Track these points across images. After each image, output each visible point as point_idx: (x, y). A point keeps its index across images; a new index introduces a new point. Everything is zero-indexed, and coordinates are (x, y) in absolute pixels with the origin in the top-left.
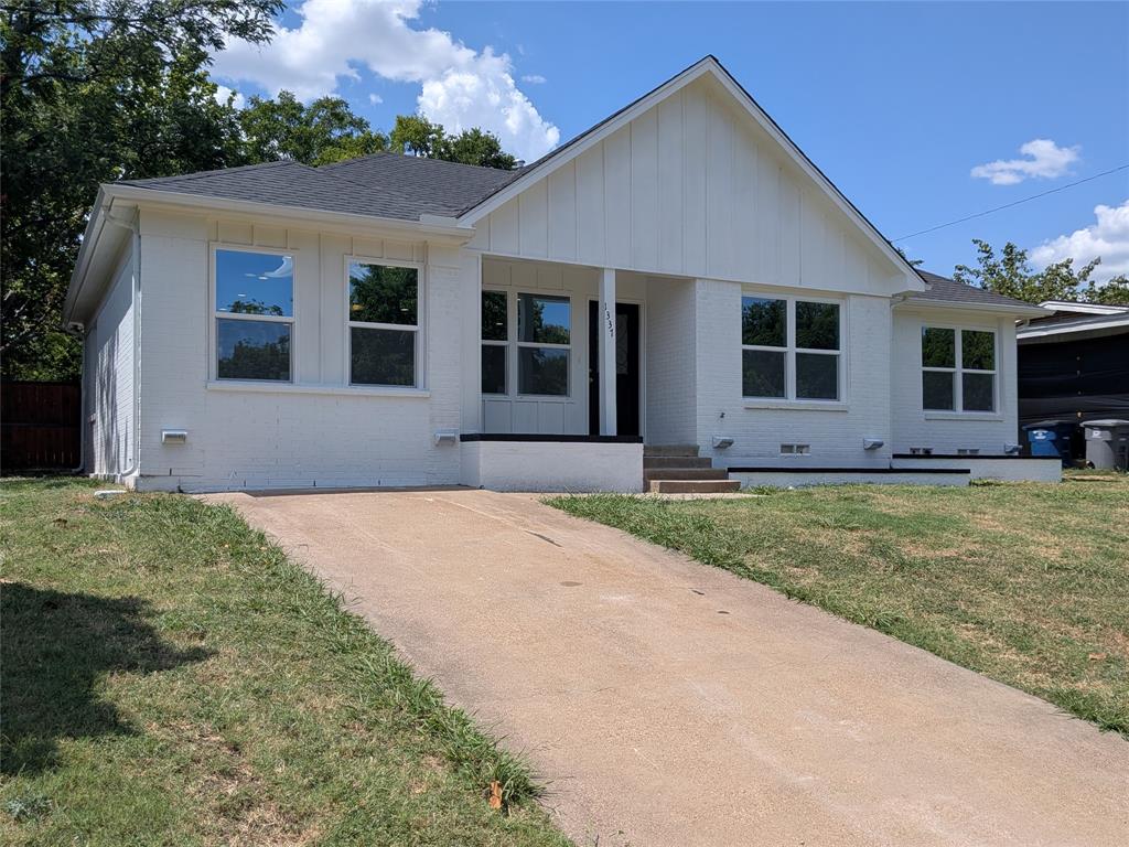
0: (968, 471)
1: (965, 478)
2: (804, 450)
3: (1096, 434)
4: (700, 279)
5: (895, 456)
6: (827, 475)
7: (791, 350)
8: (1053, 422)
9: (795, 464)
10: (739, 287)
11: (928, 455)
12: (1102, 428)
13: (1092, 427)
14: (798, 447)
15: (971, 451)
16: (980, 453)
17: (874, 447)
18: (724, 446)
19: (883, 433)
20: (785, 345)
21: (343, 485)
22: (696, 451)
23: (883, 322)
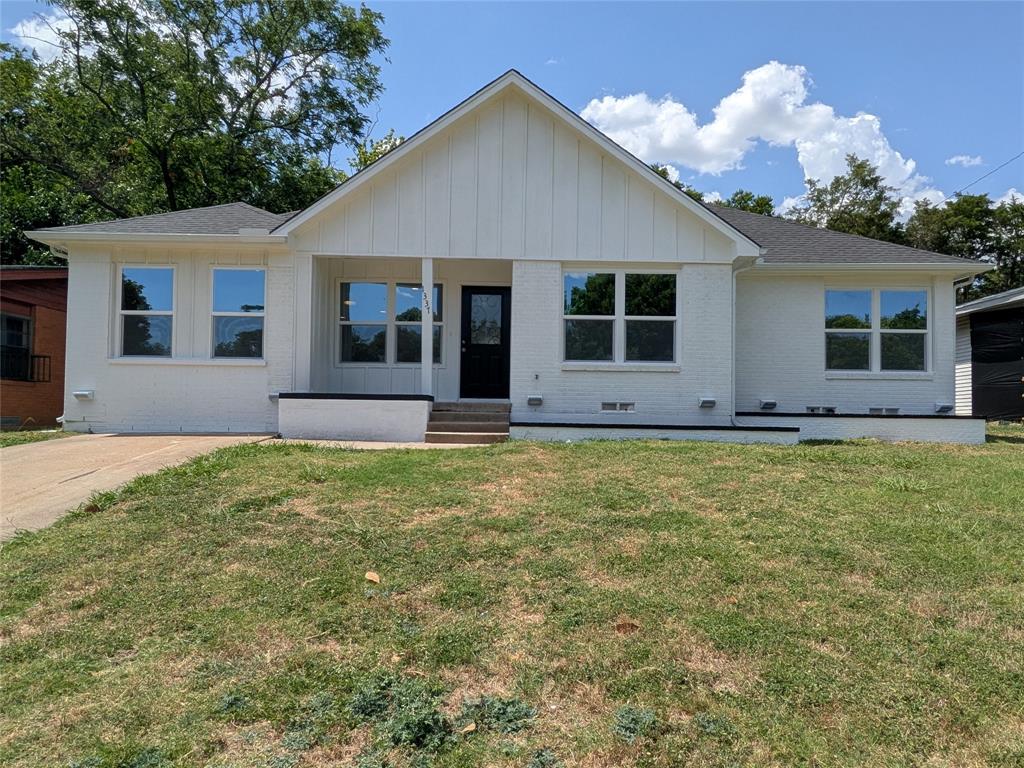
0: (797, 430)
1: (793, 437)
2: (630, 407)
4: (517, 260)
5: (738, 414)
6: (617, 430)
7: (620, 319)
9: (616, 420)
10: (558, 266)
11: (830, 413)
14: (621, 405)
15: (887, 410)
16: (900, 413)
17: (708, 405)
18: (535, 403)
19: (723, 392)
20: (613, 313)
21: (202, 430)
22: (508, 408)
23: (724, 287)
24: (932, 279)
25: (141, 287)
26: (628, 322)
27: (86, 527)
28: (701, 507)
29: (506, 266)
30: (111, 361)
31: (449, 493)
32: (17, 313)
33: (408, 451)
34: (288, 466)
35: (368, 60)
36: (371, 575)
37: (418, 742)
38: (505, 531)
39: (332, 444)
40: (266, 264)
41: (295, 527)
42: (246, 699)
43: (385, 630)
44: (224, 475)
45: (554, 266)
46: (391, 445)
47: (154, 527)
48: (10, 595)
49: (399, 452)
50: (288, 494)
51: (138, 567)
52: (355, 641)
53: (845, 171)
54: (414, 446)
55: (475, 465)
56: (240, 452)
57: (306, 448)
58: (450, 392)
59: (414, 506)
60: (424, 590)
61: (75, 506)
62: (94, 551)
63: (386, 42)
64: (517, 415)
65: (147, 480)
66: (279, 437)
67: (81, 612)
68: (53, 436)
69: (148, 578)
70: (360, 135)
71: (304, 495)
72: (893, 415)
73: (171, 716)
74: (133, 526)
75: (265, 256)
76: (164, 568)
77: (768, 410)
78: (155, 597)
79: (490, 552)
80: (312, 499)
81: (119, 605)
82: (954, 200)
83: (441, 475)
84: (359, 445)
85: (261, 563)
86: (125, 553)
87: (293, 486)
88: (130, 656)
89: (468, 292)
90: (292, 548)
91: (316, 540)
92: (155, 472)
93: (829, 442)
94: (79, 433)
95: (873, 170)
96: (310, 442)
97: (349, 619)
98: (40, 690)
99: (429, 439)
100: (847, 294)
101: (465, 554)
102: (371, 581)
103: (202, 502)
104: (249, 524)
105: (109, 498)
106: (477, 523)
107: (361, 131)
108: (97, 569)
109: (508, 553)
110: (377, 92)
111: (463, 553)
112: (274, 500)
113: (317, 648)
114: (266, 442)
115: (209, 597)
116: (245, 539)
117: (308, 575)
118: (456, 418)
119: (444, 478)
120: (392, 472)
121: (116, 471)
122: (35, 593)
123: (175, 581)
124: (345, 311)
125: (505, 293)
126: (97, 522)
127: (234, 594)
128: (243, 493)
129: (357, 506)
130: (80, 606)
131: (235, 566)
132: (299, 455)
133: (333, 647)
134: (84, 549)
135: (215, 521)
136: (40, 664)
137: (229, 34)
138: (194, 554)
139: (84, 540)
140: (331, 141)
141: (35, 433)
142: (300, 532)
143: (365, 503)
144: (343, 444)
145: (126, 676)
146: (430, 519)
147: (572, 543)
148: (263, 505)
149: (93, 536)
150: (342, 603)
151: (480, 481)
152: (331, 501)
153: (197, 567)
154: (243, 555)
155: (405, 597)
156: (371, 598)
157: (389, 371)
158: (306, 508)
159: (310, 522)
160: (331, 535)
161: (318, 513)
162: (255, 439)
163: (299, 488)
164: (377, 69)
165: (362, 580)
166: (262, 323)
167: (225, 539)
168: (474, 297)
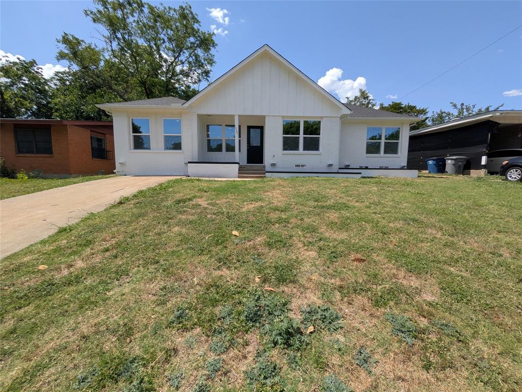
0: (361, 173)
1: (360, 176)
2: (304, 166)
3: (449, 161)
4: (267, 116)
5: (340, 168)
7: (301, 136)
8: (435, 158)
9: (300, 171)
10: (281, 118)
11: (367, 168)
12: (451, 159)
13: (448, 159)
15: (385, 167)
16: (389, 168)
17: (330, 165)
18: (273, 165)
19: (335, 161)
20: (299, 134)
21: (163, 174)
22: (264, 167)
23: (337, 125)
24: (402, 123)
25: (140, 127)
26: (304, 137)
27: (115, 211)
28: (348, 201)
29: (263, 118)
30: (130, 151)
31: (255, 196)
32: (100, 137)
33: (234, 181)
34: (194, 186)
35: (211, 53)
36: (235, 233)
37: (288, 345)
38: (282, 211)
39: (208, 179)
40: (181, 117)
41: (199, 211)
42: (187, 311)
43: (248, 262)
44: (171, 190)
46: (227, 179)
47: (143, 211)
48: (77, 244)
49: (231, 181)
50: (195, 197)
51: (136, 229)
52: (235, 268)
53: (358, 94)
54: (236, 179)
55: (261, 186)
56: (176, 181)
57: (198, 180)
58: (244, 162)
59: (244, 201)
60: (259, 239)
61: (112, 202)
62: (117, 222)
63: (216, 45)
64: (267, 169)
65: (142, 192)
66: (189, 176)
67: (108, 254)
68: (112, 177)
69: (139, 235)
70: (209, 77)
71: (201, 197)
72: (387, 168)
73: (146, 326)
74: (135, 210)
75: (180, 114)
76: (147, 229)
77: (347, 167)
78: (141, 245)
79: (280, 221)
80: (204, 199)
81: (125, 250)
82: (391, 104)
83: (251, 189)
84: (217, 179)
85: (187, 227)
86: (130, 222)
87: (197, 194)
88: (128, 280)
89: (249, 128)
90: (199, 220)
91: (209, 216)
92: (146, 189)
93: (368, 178)
94: (121, 175)
95: (367, 94)
96: (200, 178)
97: (230, 256)
98: (77, 306)
99: (239, 177)
100: (374, 128)
101: (271, 222)
102: (235, 235)
103: (162, 200)
104: (181, 209)
105: (127, 199)
106: (271, 208)
107: (209, 75)
108: (118, 230)
109: (287, 221)
110: (213, 64)
111: (269, 221)
112: (190, 200)
113: (218, 273)
114: (184, 178)
115: (166, 244)
116: (180, 216)
117: (208, 233)
118: (247, 170)
119: (252, 191)
120: (232, 188)
121: (132, 189)
122: (89, 243)
123: (151, 236)
124: (208, 136)
125: (261, 128)
126: (121, 209)
127: (177, 243)
128: (178, 196)
129: (222, 201)
130: (107, 250)
131: (176, 228)
132: (197, 182)
133: (225, 272)
134: (114, 221)
135: (167, 208)
136: (81, 287)
137: (164, 40)
138: (159, 223)
139: (115, 217)
140: (200, 81)
141: (107, 176)
142: (202, 212)
143: (225, 200)
144: (211, 179)
145: (124, 294)
146: (251, 207)
147: (310, 216)
148: (186, 201)
149: (119, 215)
150: (225, 247)
151: (265, 192)
152: (212, 200)
153: (160, 229)
154: (180, 223)
155: (251, 242)
156: (237, 244)
157: (224, 155)
158: (203, 203)
159: (205, 209)
160: (214, 214)
161: (208, 204)
162: (181, 177)
163: (199, 194)
164: (214, 56)
165: (231, 235)
166: (181, 138)
167: (172, 216)
168: (251, 130)
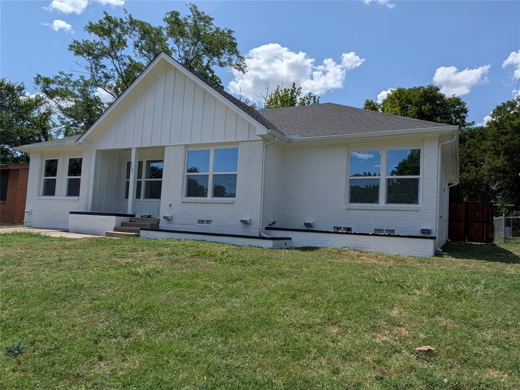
7: (210, 173)
14: (206, 221)
15: (387, 231)
16: (396, 233)
17: (245, 222)
18: (167, 219)
19: (256, 215)
21: (59, 227)
22: (158, 221)
23: (259, 154)
24: (423, 140)
26: (215, 176)
30: (38, 198)
40: (82, 155)
45: (181, 148)
66: (68, 231)
75: (82, 151)
